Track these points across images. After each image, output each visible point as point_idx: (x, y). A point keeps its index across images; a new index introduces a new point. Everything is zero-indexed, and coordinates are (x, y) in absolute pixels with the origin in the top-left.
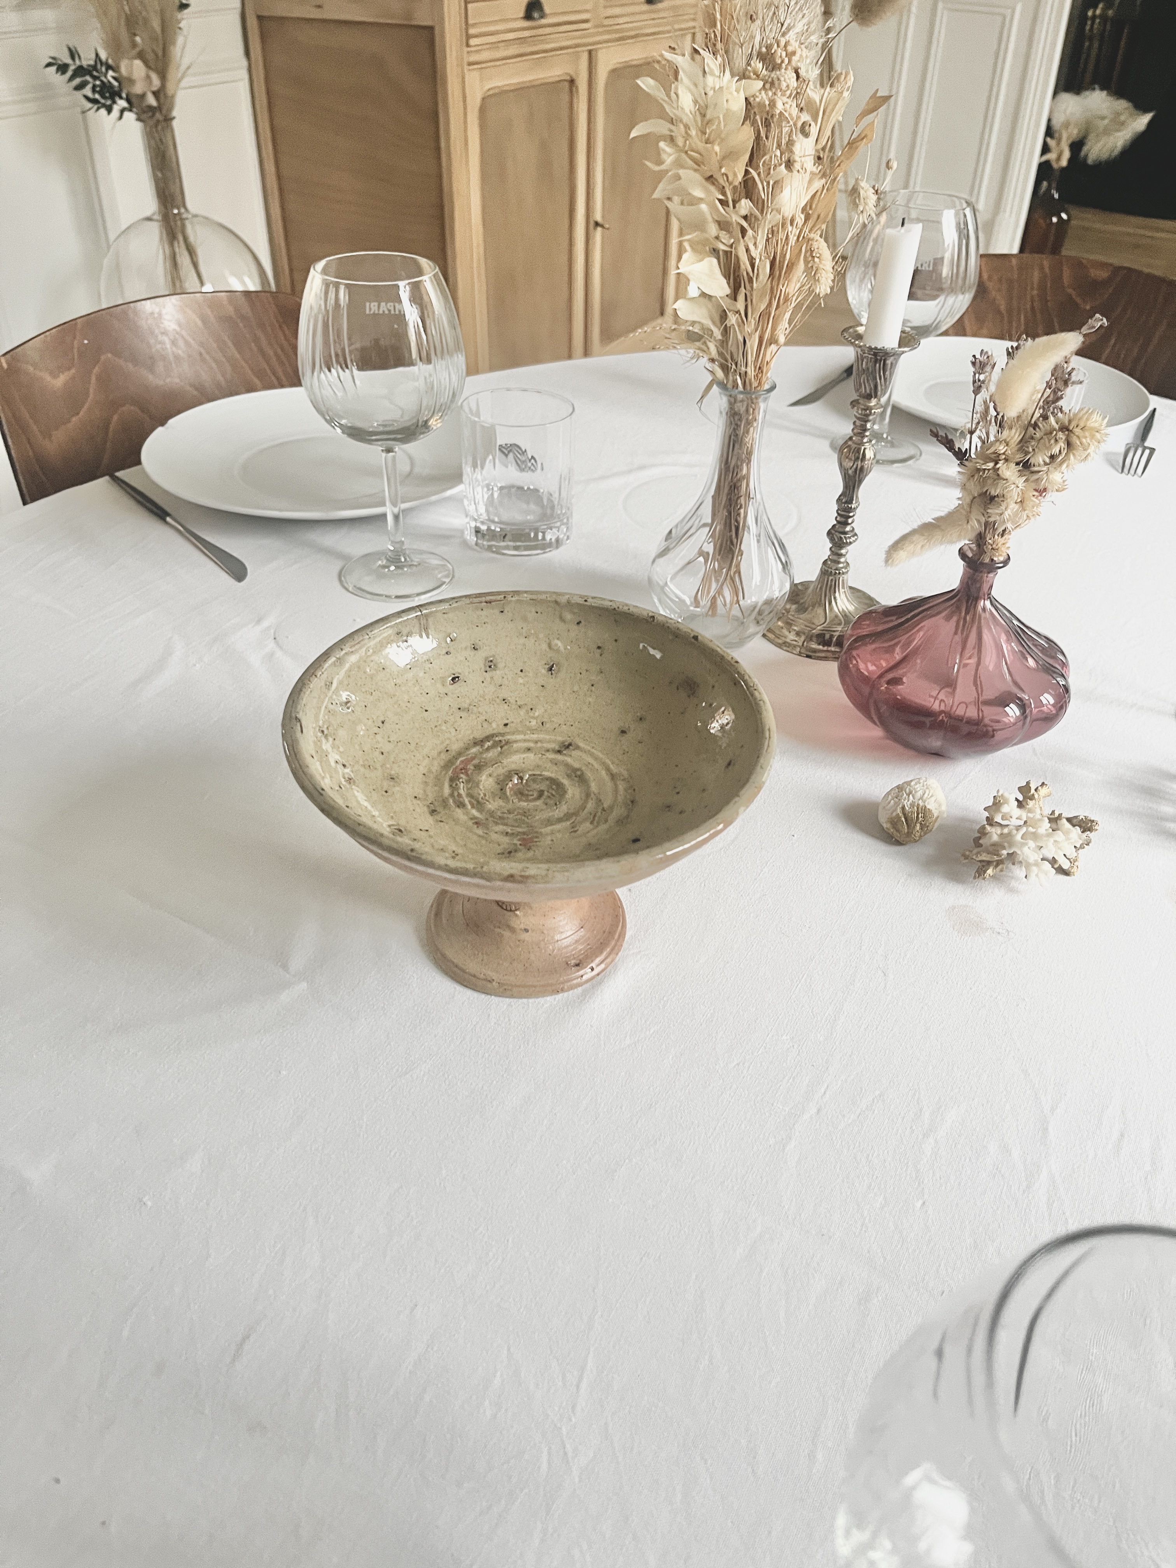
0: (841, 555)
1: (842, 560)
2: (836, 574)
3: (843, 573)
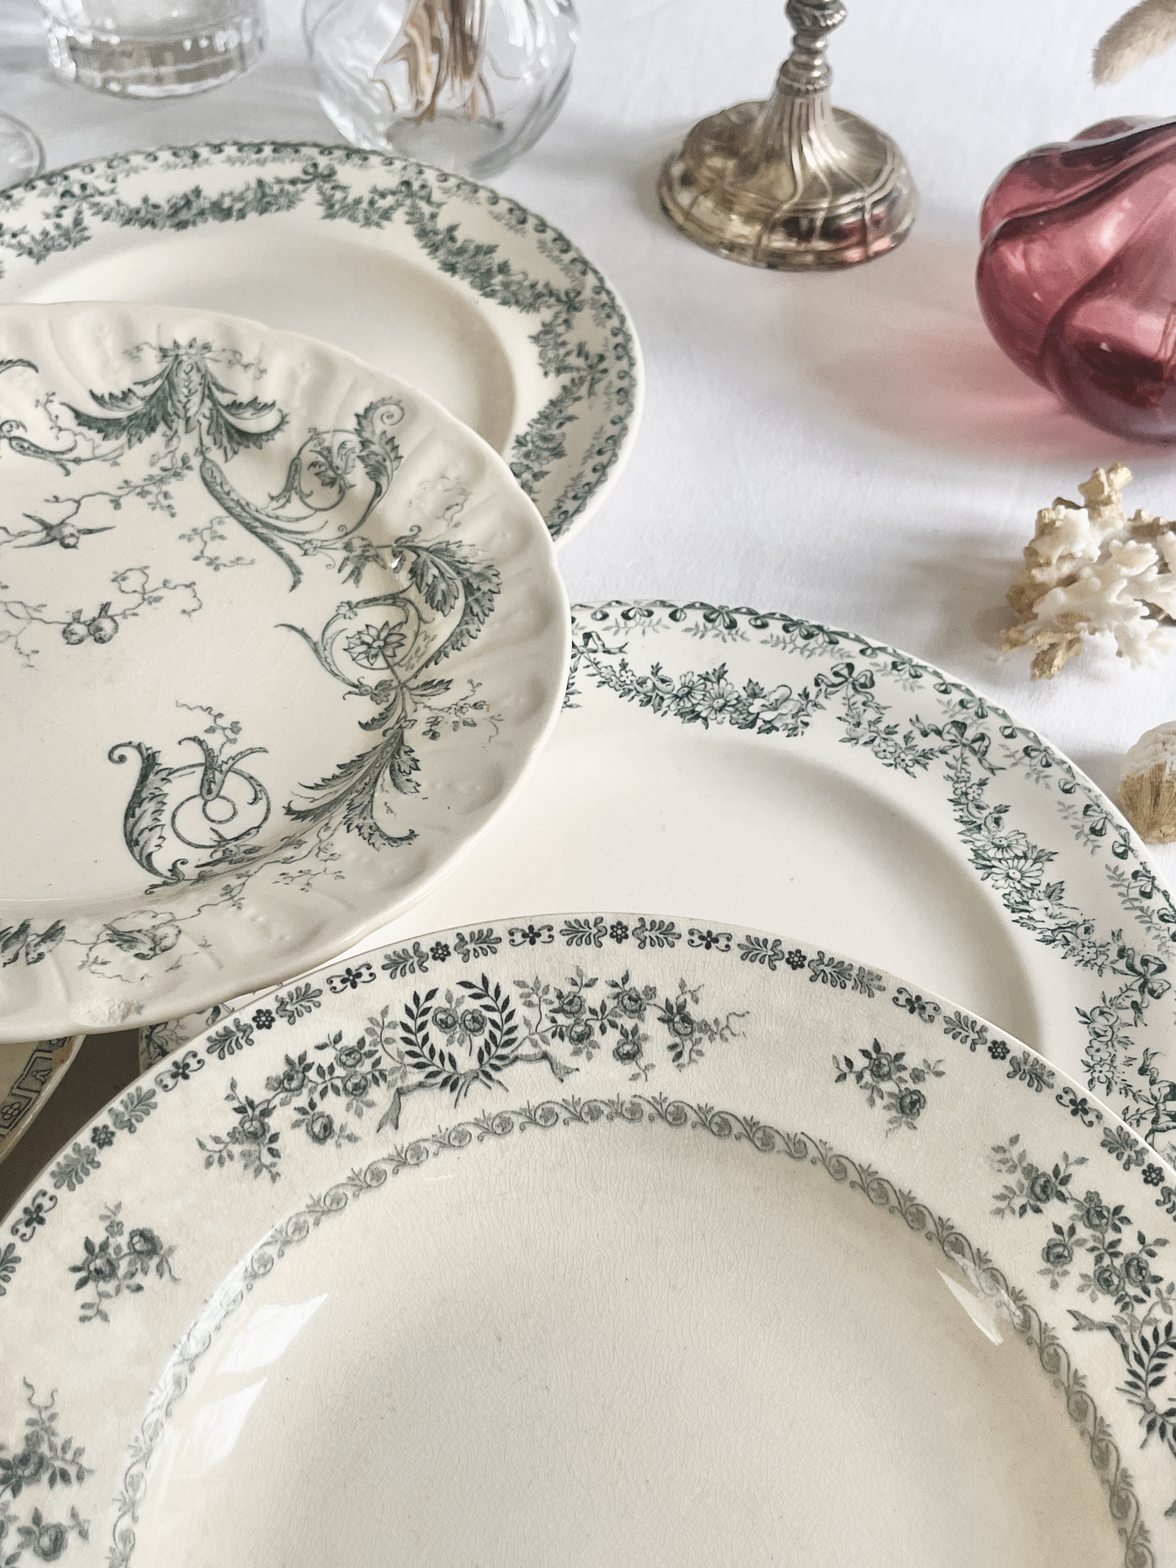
0: (815, 53)
1: (818, 62)
2: (807, 91)
3: (822, 89)
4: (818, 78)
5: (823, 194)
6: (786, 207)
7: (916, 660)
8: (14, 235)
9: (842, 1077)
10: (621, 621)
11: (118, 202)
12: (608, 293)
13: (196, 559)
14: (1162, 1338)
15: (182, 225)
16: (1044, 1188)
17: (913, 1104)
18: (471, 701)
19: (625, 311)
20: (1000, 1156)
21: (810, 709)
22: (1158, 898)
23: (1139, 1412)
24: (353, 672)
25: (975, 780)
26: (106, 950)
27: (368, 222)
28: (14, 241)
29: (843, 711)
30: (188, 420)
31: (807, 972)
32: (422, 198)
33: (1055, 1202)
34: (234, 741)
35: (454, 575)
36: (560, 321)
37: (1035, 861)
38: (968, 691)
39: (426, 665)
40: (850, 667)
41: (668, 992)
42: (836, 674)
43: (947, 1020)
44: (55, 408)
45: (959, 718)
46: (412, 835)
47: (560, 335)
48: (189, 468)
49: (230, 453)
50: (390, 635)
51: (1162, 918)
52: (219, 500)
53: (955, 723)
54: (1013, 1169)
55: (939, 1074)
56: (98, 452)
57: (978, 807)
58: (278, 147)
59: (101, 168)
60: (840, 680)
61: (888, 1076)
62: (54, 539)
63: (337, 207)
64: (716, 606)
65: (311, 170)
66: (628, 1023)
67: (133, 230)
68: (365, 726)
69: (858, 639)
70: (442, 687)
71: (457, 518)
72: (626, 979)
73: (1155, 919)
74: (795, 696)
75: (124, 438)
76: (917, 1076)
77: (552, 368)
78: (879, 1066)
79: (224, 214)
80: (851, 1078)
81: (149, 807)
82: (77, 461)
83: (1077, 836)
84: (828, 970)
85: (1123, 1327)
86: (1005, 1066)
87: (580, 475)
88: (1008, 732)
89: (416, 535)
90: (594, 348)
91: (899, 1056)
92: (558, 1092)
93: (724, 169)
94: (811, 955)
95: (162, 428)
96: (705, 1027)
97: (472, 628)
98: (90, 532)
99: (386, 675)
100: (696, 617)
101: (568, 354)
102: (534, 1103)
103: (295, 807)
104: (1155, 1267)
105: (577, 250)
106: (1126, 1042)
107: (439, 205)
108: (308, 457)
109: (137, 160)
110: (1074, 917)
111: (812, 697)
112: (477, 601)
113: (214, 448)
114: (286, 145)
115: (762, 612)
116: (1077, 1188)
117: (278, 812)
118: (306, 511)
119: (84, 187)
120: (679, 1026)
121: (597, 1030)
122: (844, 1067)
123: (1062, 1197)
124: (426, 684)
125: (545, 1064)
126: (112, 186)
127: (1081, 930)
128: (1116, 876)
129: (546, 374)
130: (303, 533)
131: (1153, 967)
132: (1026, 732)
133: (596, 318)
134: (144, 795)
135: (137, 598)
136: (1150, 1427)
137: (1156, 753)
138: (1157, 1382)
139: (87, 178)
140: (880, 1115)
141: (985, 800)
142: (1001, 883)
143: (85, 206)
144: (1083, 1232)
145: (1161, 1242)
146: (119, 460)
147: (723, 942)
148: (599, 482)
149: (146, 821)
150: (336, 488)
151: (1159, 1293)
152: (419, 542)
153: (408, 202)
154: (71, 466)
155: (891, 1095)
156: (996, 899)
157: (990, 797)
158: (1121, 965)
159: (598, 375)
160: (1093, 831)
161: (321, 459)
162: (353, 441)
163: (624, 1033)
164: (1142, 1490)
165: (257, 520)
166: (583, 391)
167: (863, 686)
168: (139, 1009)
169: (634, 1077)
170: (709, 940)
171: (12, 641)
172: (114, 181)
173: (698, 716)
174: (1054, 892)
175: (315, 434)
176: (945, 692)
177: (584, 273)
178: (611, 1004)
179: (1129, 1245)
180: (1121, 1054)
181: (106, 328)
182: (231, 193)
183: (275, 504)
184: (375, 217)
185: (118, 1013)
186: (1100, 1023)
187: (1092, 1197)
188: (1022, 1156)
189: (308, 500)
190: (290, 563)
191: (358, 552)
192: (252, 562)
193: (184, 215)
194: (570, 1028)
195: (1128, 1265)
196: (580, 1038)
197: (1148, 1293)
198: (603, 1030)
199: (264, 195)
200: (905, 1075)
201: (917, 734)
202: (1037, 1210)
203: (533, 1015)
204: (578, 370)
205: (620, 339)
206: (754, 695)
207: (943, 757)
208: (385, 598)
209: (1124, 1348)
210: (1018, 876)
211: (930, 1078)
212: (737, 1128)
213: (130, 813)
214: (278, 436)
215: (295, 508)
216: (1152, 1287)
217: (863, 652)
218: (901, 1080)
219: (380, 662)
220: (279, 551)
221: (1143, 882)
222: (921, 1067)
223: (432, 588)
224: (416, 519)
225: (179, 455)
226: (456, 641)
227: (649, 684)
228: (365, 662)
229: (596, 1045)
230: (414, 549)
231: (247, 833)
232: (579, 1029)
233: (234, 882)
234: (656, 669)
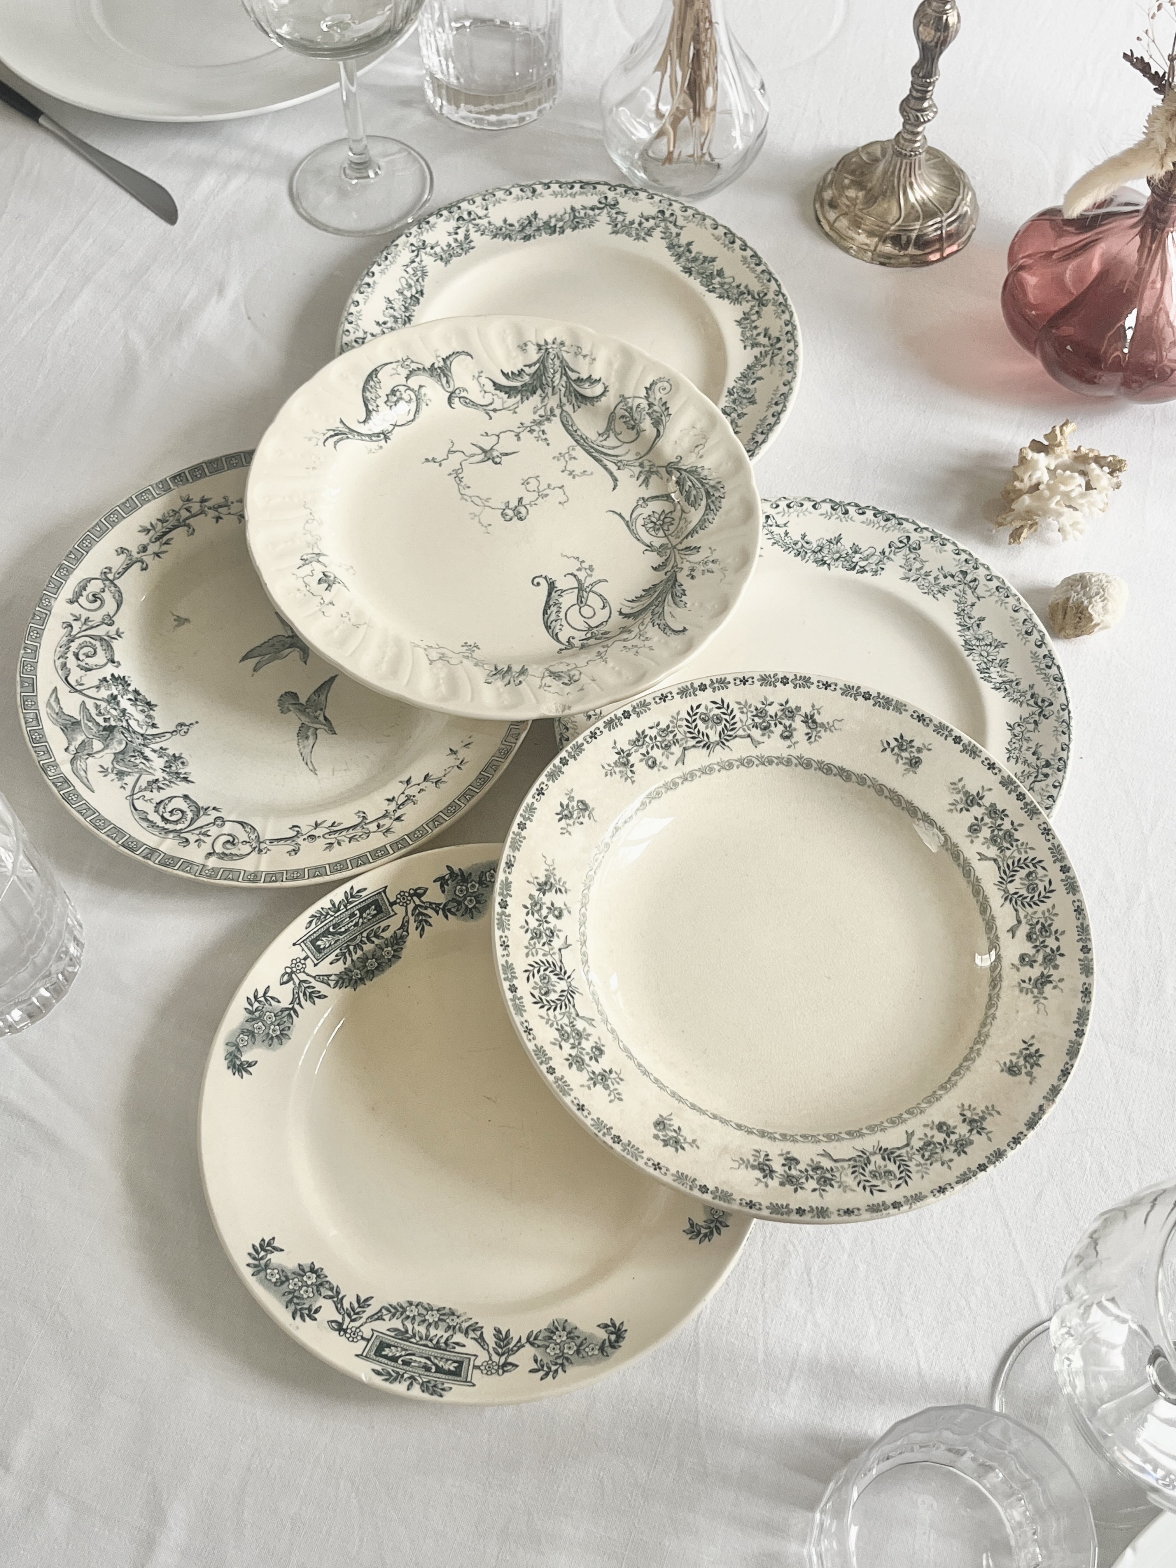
0: (918, 133)
1: (919, 138)
2: (911, 155)
3: (920, 153)
4: (919, 147)
5: (917, 219)
6: (893, 228)
7: (944, 536)
8: (432, 248)
9: (885, 750)
10: (786, 509)
11: (489, 223)
12: (784, 295)
13: (563, 471)
14: (1016, 864)
15: (527, 238)
16: (972, 801)
17: (916, 763)
18: (711, 559)
19: (793, 309)
20: (954, 786)
21: (885, 560)
22: (1054, 668)
23: (1003, 893)
24: (647, 538)
25: (969, 603)
26: (548, 680)
27: (638, 237)
28: (432, 252)
29: (903, 562)
30: (554, 387)
31: (871, 702)
32: (671, 222)
33: (976, 807)
34: (591, 576)
35: (700, 486)
36: (754, 312)
37: (996, 647)
38: (970, 554)
39: (687, 537)
40: (908, 538)
41: (806, 709)
42: (901, 542)
43: (935, 726)
44: (483, 380)
45: (964, 569)
46: (685, 629)
47: (754, 321)
48: (555, 416)
49: (576, 407)
50: (665, 518)
51: (1055, 679)
52: (571, 435)
53: (962, 572)
54: (959, 792)
55: (930, 750)
56: (506, 406)
57: (970, 618)
58: (584, 185)
59: (479, 200)
60: (901, 545)
61: (906, 750)
62: (489, 459)
63: (619, 226)
64: (838, 501)
65: (604, 201)
66: (787, 722)
67: (499, 241)
68: (655, 569)
69: (913, 523)
70: (695, 551)
71: (701, 452)
72: (787, 702)
73: (1051, 679)
74: (877, 553)
75: (519, 397)
76: (919, 750)
77: (749, 343)
78: (902, 745)
79: (553, 230)
80: (889, 750)
81: (554, 609)
82: (495, 410)
83: (1018, 635)
84: (882, 701)
85: (999, 860)
86: (960, 747)
87: (765, 418)
88: (989, 577)
89: (679, 462)
90: (774, 333)
91: (912, 741)
92: (754, 752)
93: (857, 197)
94: (874, 694)
95: (539, 392)
96: (822, 725)
97: (710, 517)
98: (507, 454)
99: (664, 541)
100: (826, 507)
101: (758, 334)
102: (744, 757)
103: (623, 611)
104: (1017, 835)
105: (766, 264)
106: (1028, 740)
107: (681, 228)
108: (620, 412)
109: (500, 194)
110: (1012, 677)
111: (887, 554)
112: (713, 502)
113: (568, 404)
114: (588, 183)
115: (863, 505)
116: (986, 802)
117: (615, 614)
118: (619, 444)
119: (469, 213)
120: (811, 725)
121: (773, 725)
122: (886, 746)
123: (979, 805)
124: (686, 548)
125: (749, 739)
126: (486, 212)
127: (1014, 684)
128: (1034, 655)
129: (745, 347)
130: (617, 456)
131: (1046, 704)
132: (998, 578)
133: (776, 312)
134: (551, 603)
135: (536, 494)
136: (1006, 899)
137: (1067, 591)
138: (1011, 881)
139: (472, 208)
140: (901, 766)
141: (973, 614)
142: (977, 658)
143: (471, 226)
144: (987, 820)
145: (1021, 825)
146: (517, 410)
147: (833, 687)
148: (776, 423)
149: (553, 617)
150: (635, 431)
151: (1017, 846)
152: (680, 466)
153: (662, 224)
154: (491, 413)
155: (906, 758)
156: (974, 666)
157: (976, 613)
158: (1032, 702)
159: (776, 351)
160: (1026, 633)
161: (627, 414)
162: (644, 403)
163: (785, 727)
164: (998, 922)
165: (592, 448)
166: (767, 361)
167: (915, 549)
168: (569, 708)
169: (789, 747)
170: (827, 686)
171: (477, 518)
172: (487, 209)
173: (825, 563)
174: (1003, 664)
175: (623, 398)
176: (958, 554)
177: (769, 281)
178: (780, 714)
179: (1007, 826)
180: (1025, 745)
181: (508, 332)
182: (555, 216)
183: (601, 438)
184: (642, 234)
185: (560, 710)
186: (1017, 730)
187: (993, 805)
188: (964, 787)
189: (619, 437)
190: (611, 473)
191: (647, 468)
192: (592, 474)
193: (528, 231)
194: (761, 724)
195: (1005, 834)
196: (765, 728)
197: (1012, 846)
198: (776, 725)
199: (575, 217)
200: (914, 750)
201: (941, 577)
202: (968, 810)
203: (744, 717)
204: (764, 346)
205: (789, 328)
206: (856, 552)
207: (954, 590)
208: (663, 496)
209: (999, 868)
210: (986, 654)
211: (925, 751)
212: (835, 771)
213: (545, 612)
214: (603, 399)
215: (612, 441)
216: (1014, 844)
217: (916, 530)
218: (912, 752)
219: (661, 533)
220: (605, 467)
221: (1048, 660)
222: (921, 746)
223: (688, 493)
224: (679, 452)
225: (548, 407)
226: (702, 524)
227: (800, 544)
228: (653, 533)
229: (772, 732)
230: (678, 470)
231: (602, 624)
232: (765, 724)
233: (602, 650)
234: (804, 536)
